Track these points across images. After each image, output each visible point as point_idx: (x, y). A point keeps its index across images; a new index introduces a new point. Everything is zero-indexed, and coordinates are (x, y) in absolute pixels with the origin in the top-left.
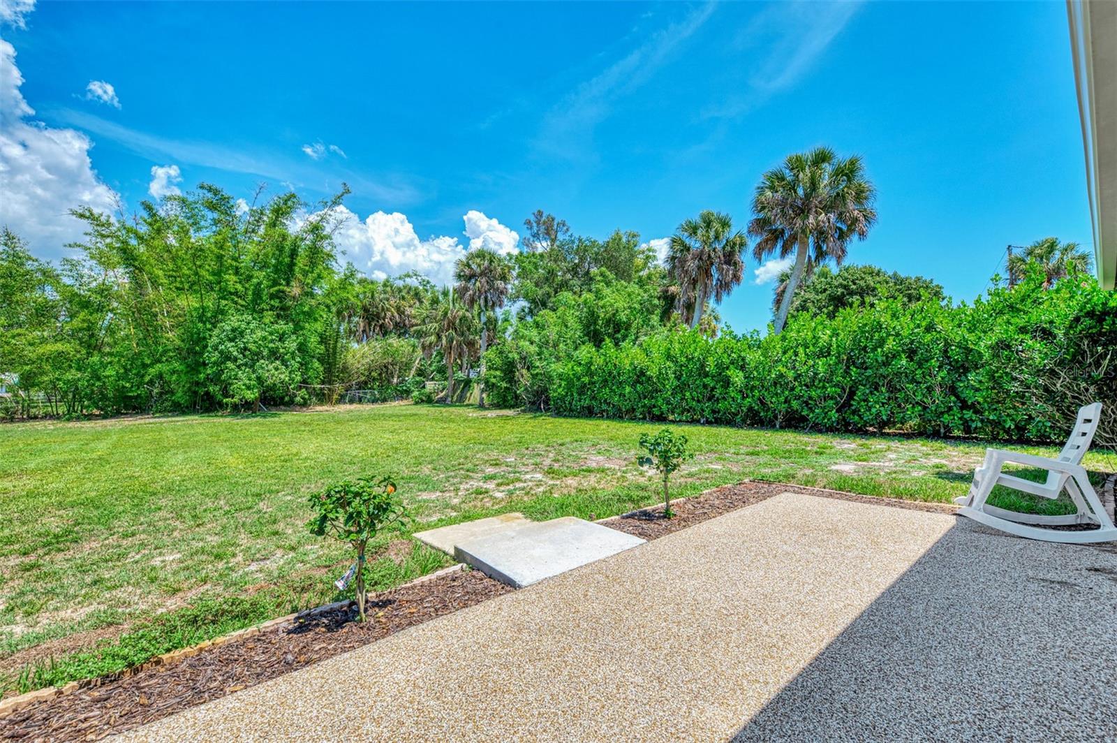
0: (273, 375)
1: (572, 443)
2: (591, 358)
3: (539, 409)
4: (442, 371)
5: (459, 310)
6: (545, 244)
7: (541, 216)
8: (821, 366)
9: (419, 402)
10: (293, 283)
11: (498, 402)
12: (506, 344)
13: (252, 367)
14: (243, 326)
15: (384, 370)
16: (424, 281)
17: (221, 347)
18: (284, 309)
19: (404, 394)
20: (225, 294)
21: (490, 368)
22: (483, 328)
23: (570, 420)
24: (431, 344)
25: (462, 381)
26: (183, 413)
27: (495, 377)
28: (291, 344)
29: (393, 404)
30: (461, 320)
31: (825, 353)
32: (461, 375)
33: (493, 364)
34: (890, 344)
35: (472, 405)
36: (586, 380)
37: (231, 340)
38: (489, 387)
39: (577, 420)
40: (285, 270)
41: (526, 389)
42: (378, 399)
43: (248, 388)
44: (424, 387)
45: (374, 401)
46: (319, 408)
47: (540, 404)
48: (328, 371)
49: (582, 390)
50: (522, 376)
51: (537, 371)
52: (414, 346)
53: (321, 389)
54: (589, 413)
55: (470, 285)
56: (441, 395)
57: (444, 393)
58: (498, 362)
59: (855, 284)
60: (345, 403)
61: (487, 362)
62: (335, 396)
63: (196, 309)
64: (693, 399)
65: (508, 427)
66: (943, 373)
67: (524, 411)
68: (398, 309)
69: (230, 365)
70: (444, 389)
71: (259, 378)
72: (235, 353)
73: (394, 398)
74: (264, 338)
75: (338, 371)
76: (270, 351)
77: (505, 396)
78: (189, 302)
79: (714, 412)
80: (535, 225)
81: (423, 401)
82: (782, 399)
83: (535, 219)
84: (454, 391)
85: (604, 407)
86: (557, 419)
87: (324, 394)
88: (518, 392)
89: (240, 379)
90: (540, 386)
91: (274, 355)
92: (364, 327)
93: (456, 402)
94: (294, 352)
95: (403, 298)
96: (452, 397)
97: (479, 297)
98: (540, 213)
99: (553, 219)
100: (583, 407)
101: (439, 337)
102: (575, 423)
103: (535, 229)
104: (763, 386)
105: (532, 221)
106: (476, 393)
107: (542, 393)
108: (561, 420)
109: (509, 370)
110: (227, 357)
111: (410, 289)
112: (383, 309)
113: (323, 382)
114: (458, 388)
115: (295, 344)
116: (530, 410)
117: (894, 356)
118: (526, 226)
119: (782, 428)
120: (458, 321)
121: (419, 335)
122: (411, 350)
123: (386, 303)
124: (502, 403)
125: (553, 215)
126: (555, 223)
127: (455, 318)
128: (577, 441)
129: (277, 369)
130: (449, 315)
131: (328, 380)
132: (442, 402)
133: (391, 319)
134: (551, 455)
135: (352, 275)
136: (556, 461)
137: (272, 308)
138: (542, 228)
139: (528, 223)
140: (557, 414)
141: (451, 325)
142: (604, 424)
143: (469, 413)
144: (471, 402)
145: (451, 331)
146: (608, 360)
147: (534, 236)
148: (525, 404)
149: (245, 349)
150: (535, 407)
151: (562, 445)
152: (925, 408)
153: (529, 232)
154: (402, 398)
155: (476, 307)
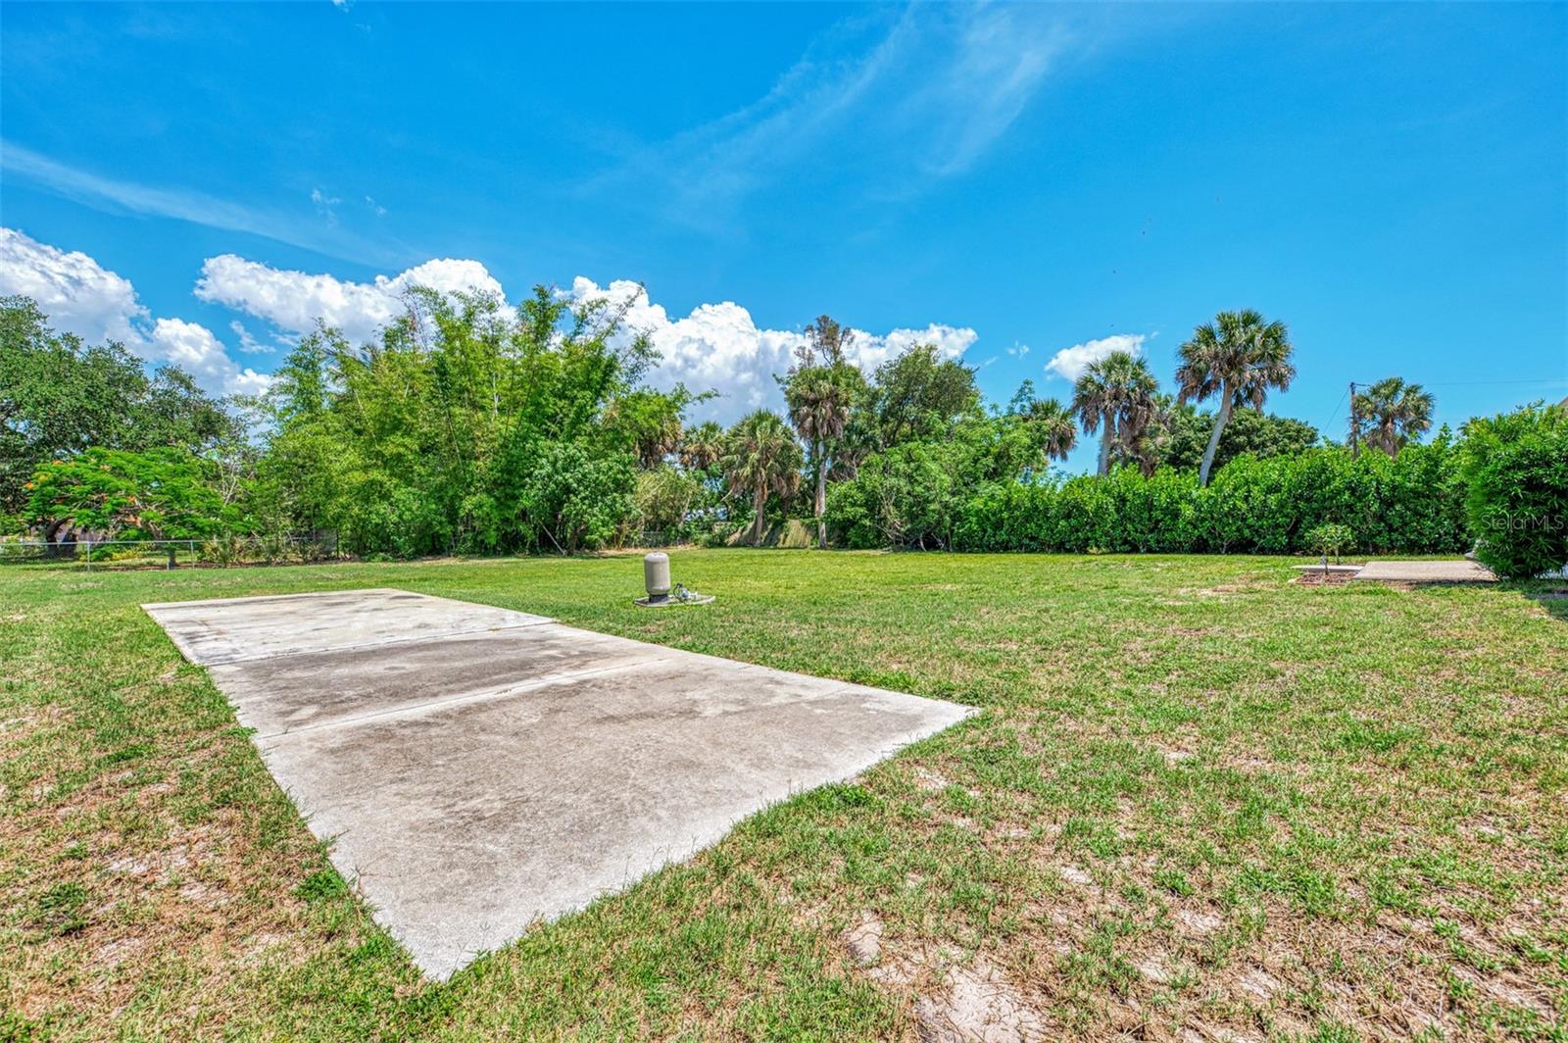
3: (916, 548)
8: (1272, 499)
11: (856, 542)
19: (684, 537)
31: (1274, 489)
33: (855, 501)
34: (1337, 483)
47: (917, 543)
50: (890, 513)
56: (734, 537)
57: (737, 535)
58: (862, 497)
59: (1240, 424)
64: (1136, 531)
66: (1376, 506)
67: (894, 551)
70: (735, 531)
73: (675, 543)
79: (1158, 542)
81: (713, 545)
82: (1234, 528)
93: (766, 545)
101: (755, 469)
103: (817, 338)
104: (1212, 518)
109: (872, 506)
114: (765, 529)
117: (1339, 492)
119: (1227, 552)
121: (727, 465)
124: (861, 543)
141: (772, 455)
150: (908, 547)
152: (1360, 532)
154: (683, 542)
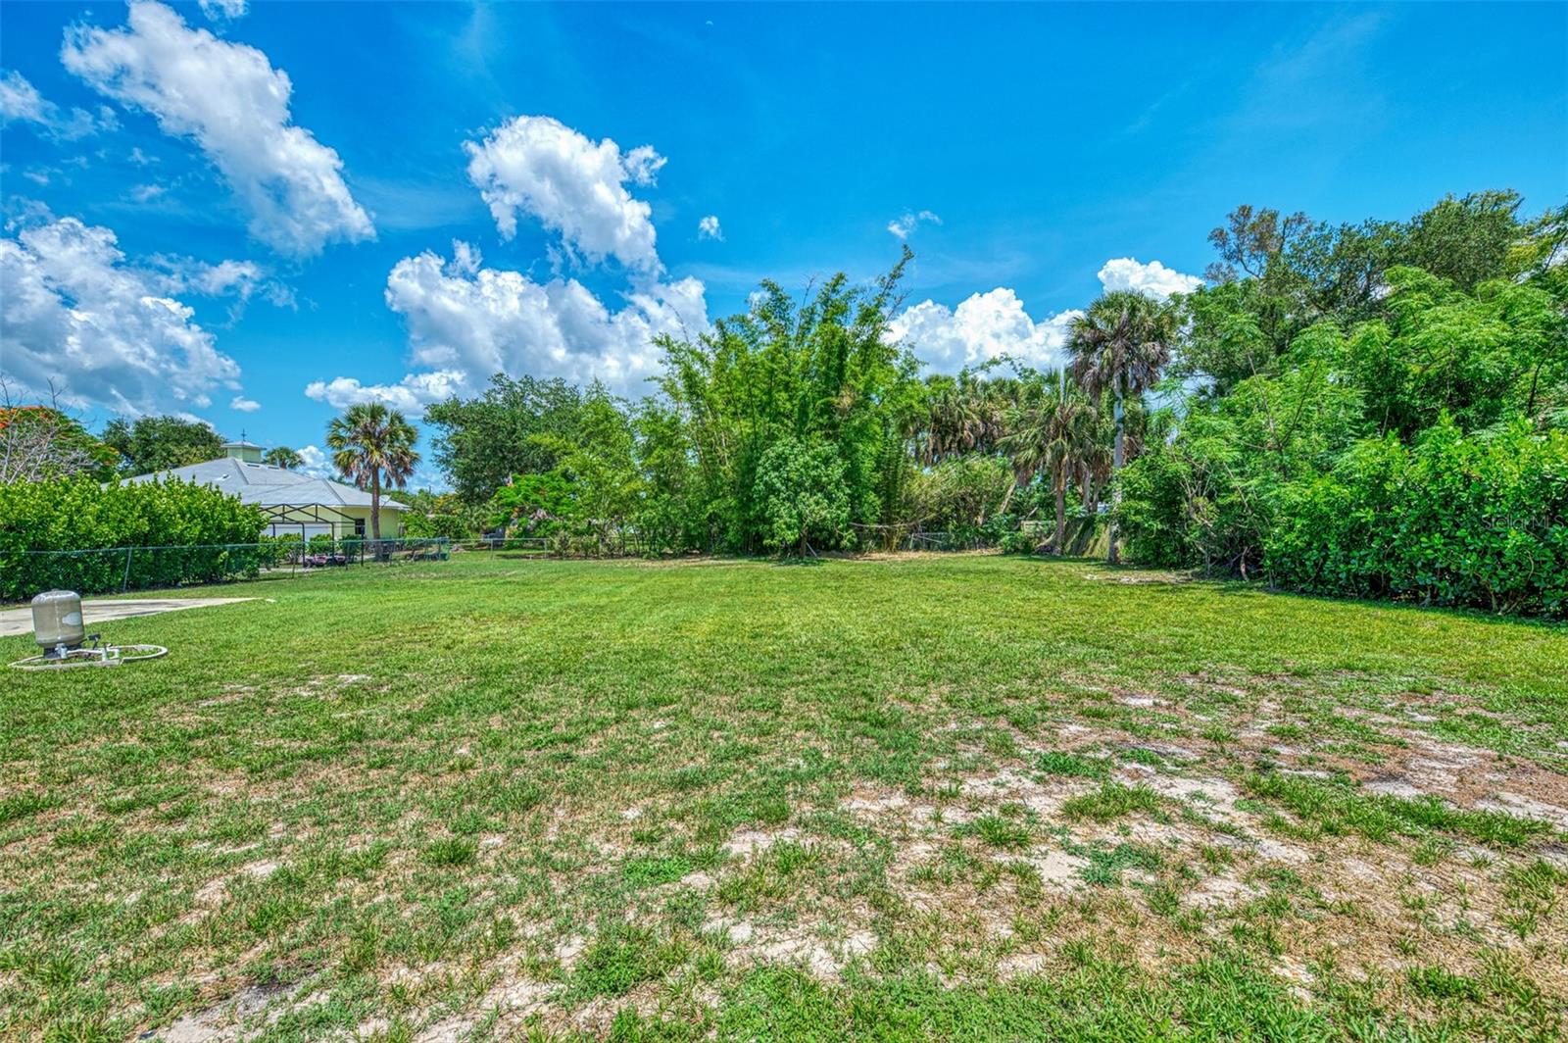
0: (812, 512)
1: (1333, 671)
2: (1387, 464)
3: (1235, 573)
4: (1047, 504)
5: (1075, 404)
6: (1254, 266)
7: (1247, 216)
9: (1011, 551)
10: (843, 392)
11: (1144, 557)
12: (1163, 452)
13: (793, 501)
14: (787, 452)
15: (962, 504)
16: (1026, 371)
17: (766, 478)
18: (834, 426)
19: (989, 539)
20: (776, 416)
21: (1130, 496)
22: (1117, 429)
23: (1315, 603)
24: (1027, 462)
25: (1080, 519)
26: (738, 556)
27: (1138, 512)
28: (837, 471)
29: (973, 553)
30: (1077, 420)
32: (1080, 510)
33: (1135, 490)
35: (1096, 559)
36: (1368, 515)
37: (776, 469)
38: (1127, 528)
39: (1337, 605)
40: (835, 377)
41: (1205, 534)
42: (952, 546)
43: (789, 527)
44: (1019, 529)
45: (946, 548)
46: (875, 555)
47: (1237, 564)
48: (887, 505)
49: (1355, 536)
50: (1197, 509)
51: (1233, 498)
52: (1004, 467)
53: (878, 531)
54: (1376, 590)
55: (1094, 358)
56: (1046, 541)
57: (1051, 538)
58: (1145, 484)
60: (908, 550)
61: (1124, 487)
62: (895, 541)
63: (749, 435)
65: (1160, 606)
67: (1200, 576)
68: (983, 415)
69: (773, 499)
70: (1049, 534)
71: (800, 515)
72: (778, 485)
73: (973, 546)
74: (806, 466)
75: (899, 507)
76: (813, 480)
77: (1158, 546)
78: (742, 428)
80: (1232, 236)
81: (1017, 550)
83: (1234, 225)
84: (1067, 536)
85: (1424, 578)
86: (1281, 598)
87: (882, 537)
88: (1187, 539)
89: (781, 517)
90: (1237, 529)
91: (818, 486)
92: (935, 444)
93: (1070, 553)
94: (839, 481)
95: (991, 398)
96: (1063, 545)
97: (1110, 376)
98: (1245, 211)
99: (1274, 216)
100: (1356, 576)
101: (1041, 450)
102: (1331, 612)
103: (1233, 244)
105: (1226, 230)
106: (1103, 541)
107: (1243, 541)
108: (1293, 601)
109: (1168, 497)
110: (771, 489)
111: (1004, 384)
112: (960, 417)
113: (880, 522)
114: (1073, 532)
115: (841, 470)
116: (1213, 575)
118: (1213, 242)
120: (1072, 422)
121: (1010, 449)
122: (1000, 474)
123: (964, 406)
124: (1153, 556)
125: (1272, 207)
126: (1280, 220)
127: (1068, 417)
128: (1350, 668)
129: (817, 503)
130: (1057, 413)
131: (887, 518)
132: (1047, 553)
133: (972, 431)
134: (1268, 707)
135: (912, 368)
136: (1287, 736)
137: (821, 426)
138: (1249, 240)
139: (1219, 236)
140: (1281, 586)
141: (1062, 428)
142: (1428, 622)
143: (1086, 573)
144: (1095, 554)
145: (1060, 439)
146: (1442, 466)
147: (1229, 258)
148: (1202, 562)
149: (789, 479)
150: (1225, 570)
151: (1301, 674)
153: (1220, 251)
154: (986, 545)
155: (1105, 395)
